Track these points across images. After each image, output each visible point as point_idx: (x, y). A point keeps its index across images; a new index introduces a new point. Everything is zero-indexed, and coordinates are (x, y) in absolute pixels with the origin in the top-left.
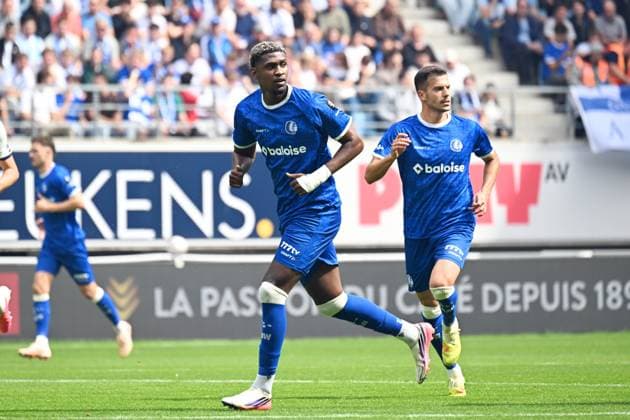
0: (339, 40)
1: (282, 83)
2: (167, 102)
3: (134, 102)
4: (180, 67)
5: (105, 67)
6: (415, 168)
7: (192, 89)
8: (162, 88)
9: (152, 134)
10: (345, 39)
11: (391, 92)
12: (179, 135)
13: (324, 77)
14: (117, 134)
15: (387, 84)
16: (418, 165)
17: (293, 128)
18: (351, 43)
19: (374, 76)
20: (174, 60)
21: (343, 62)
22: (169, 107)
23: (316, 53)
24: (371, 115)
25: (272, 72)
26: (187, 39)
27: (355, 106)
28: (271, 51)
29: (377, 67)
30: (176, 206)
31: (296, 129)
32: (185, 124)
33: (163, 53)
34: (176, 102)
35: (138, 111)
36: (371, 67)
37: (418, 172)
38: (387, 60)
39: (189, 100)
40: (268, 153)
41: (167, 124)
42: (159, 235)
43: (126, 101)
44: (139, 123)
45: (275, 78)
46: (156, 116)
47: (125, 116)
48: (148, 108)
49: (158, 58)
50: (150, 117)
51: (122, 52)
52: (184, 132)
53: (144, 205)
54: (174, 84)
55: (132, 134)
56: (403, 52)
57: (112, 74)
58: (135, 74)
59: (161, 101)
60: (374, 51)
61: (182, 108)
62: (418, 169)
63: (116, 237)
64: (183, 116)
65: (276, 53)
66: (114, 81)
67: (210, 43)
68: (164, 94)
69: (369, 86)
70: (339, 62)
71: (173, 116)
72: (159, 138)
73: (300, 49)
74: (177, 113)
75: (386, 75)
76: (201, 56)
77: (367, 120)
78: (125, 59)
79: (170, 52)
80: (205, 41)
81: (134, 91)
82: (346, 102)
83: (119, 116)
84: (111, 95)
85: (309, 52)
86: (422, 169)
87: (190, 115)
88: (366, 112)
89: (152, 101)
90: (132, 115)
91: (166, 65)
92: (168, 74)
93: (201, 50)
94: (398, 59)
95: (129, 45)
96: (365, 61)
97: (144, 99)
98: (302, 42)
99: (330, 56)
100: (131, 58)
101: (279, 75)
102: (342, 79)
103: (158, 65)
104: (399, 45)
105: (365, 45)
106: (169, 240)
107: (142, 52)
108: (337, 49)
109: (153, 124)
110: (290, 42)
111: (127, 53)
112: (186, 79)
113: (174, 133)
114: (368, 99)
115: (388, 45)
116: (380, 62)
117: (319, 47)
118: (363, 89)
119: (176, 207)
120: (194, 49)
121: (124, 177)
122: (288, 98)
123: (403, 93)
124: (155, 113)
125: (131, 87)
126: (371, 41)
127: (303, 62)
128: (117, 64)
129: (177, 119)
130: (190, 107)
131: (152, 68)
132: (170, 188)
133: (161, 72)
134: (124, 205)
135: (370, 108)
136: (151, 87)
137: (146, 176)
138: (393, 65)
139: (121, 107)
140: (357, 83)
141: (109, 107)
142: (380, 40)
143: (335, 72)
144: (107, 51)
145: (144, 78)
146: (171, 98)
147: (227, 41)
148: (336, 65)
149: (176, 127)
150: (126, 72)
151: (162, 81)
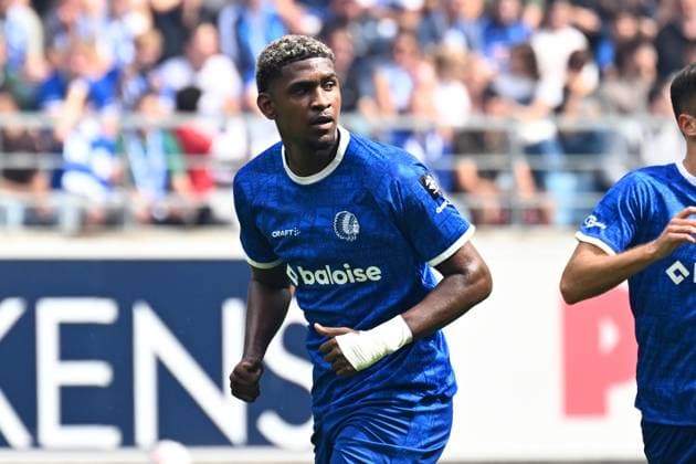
0: (520, 16)
1: (327, 126)
2: (145, 151)
3: (75, 150)
4: (175, 75)
5: (13, 75)
6: (670, 272)
7: (202, 123)
8: (136, 120)
9: (112, 221)
10: (533, 15)
11: (631, 129)
12: (173, 222)
13: (485, 96)
14: (38, 220)
15: (623, 111)
16: (678, 265)
17: (350, 226)
18: (547, 23)
19: (596, 95)
20: (162, 59)
21: (528, 65)
22: (150, 162)
23: (470, 45)
24: (588, 179)
25: (305, 101)
26: (189, 14)
27: (554, 159)
28: (302, 56)
29: (602, 76)
30: (164, 376)
31: (356, 230)
32: (186, 199)
33: (138, 44)
34: (167, 151)
35: (84, 169)
36: (589, 76)
37: (677, 280)
38: (623, 61)
39: (194, 147)
40: (300, 280)
41: (145, 198)
42: (128, 440)
43: (57, 148)
44: (84, 197)
45: (311, 114)
46: (124, 180)
47: (56, 181)
48: (105, 165)
49: (127, 55)
50: (109, 184)
51: (48, 44)
52: (184, 215)
53: (95, 374)
54: (160, 112)
55: (69, 220)
56: (658, 43)
57: (26, 91)
58: (78, 91)
59: (133, 149)
60: (594, 40)
61: (179, 163)
62: (678, 273)
63: (36, 444)
64: (181, 182)
65: (314, 61)
66: (32, 104)
67: (240, 23)
68: (140, 134)
69: (584, 117)
70: (519, 63)
71: (160, 181)
72: (128, 229)
73: (435, 37)
74: (169, 175)
75: (622, 92)
76: (219, 51)
77: (579, 189)
78: (57, 58)
79: (153, 44)
80: (228, 19)
81: (76, 128)
82: (534, 150)
83: (41, 182)
84: (25, 134)
85: (454, 44)
86: (686, 273)
87: (197, 179)
88: (576, 172)
89: (114, 147)
90: (70, 180)
91: (144, 71)
92: (149, 91)
93: (218, 38)
94: (646, 58)
95: (64, 28)
96: (575, 63)
97: (97, 144)
98: (440, 20)
99: (500, 52)
100: (69, 55)
101: (321, 108)
102: (527, 101)
103: (128, 71)
104: (649, 28)
105: (576, 26)
106: (150, 451)
107: (92, 43)
108: (515, 36)
109: (116, 199)
110: (412, 21)
111: (60, 44)
112: (187, 100)
113: (160, 217)
114: (580, 145)
115: (626, 27)
116: (609, 65)
117: (476, 32)
118: (571, 122)
119: (166, 380)
120: (205, 36)
121: (54, 313)
122: (339, 158)
123: (656, 132)
124: (121, 175)
125: (68, 117)
126: (588, 19)
127: (442, 66)
128: (37, 69)
129: (168, 187)
130: (196, 162)
131: (114, 76)
132: (152, 338)
133: (132, 86)
134: (54, 374)
135: (588, 164)
136: (111, 117)
137: (100, 311)
138: (637, 71)
139: (45, 163)
140: (559, 110)
141: (21, 161)
142: (607, 16)
143: (511, 86)
144: (16, 39)
145: (96, 99)
146: (155, 141)
147: (277, 19)
148: (513, 71)
149: (165, 205)
150: (57, 86)
151: (135, 106)
